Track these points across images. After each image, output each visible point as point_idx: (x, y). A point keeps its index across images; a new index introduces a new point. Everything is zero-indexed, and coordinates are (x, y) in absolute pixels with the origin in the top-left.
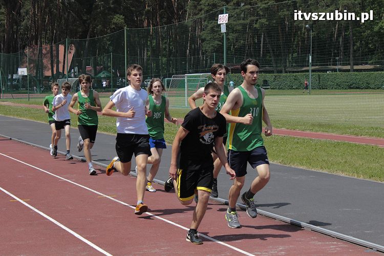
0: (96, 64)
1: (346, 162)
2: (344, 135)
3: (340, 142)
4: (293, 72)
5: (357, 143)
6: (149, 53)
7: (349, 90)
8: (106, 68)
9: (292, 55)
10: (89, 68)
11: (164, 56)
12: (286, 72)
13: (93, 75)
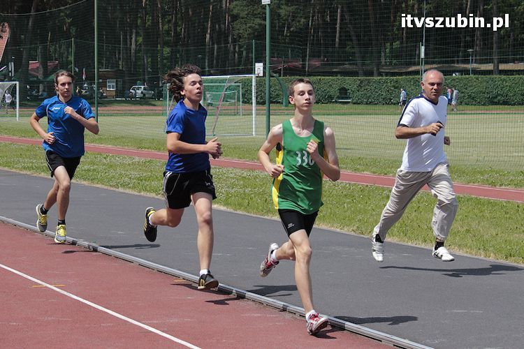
0: (46, 58)
1: (468, 231)
2: (471, 185)
3: (461, 196)
4: (393, 74)
5: (492, 199)
6: (140, 39)
7: (491, 107)
8: (64, 66)
9: (391, 44)
10: (34, 64)
11: (166, 44)
12: (380, 74)
13: (41, 77)
